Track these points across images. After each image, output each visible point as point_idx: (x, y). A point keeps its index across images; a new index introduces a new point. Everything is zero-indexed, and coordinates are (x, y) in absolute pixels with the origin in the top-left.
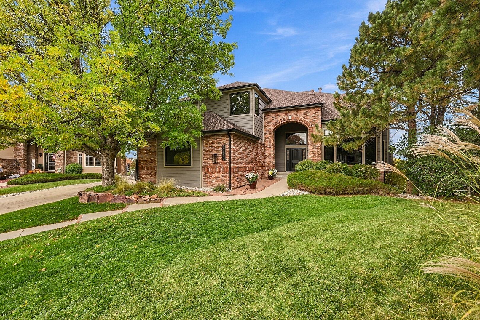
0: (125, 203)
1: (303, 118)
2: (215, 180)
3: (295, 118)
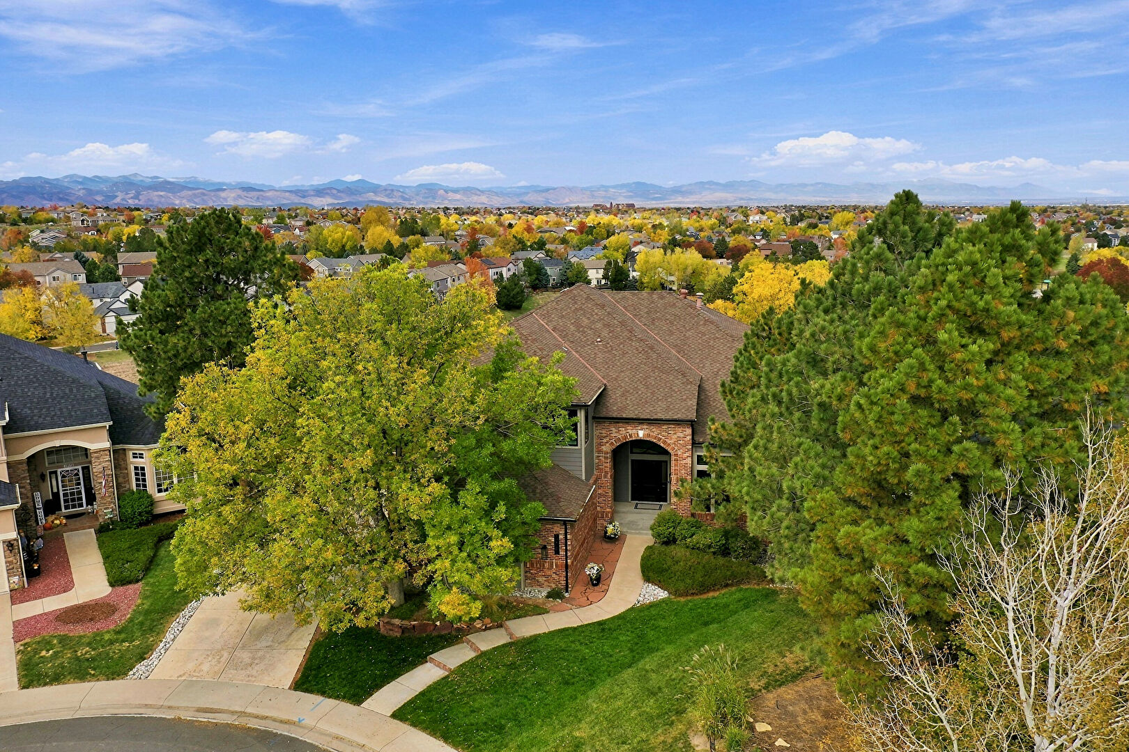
1: (663, 438)
2: (544, 579)
3: (649, 435)
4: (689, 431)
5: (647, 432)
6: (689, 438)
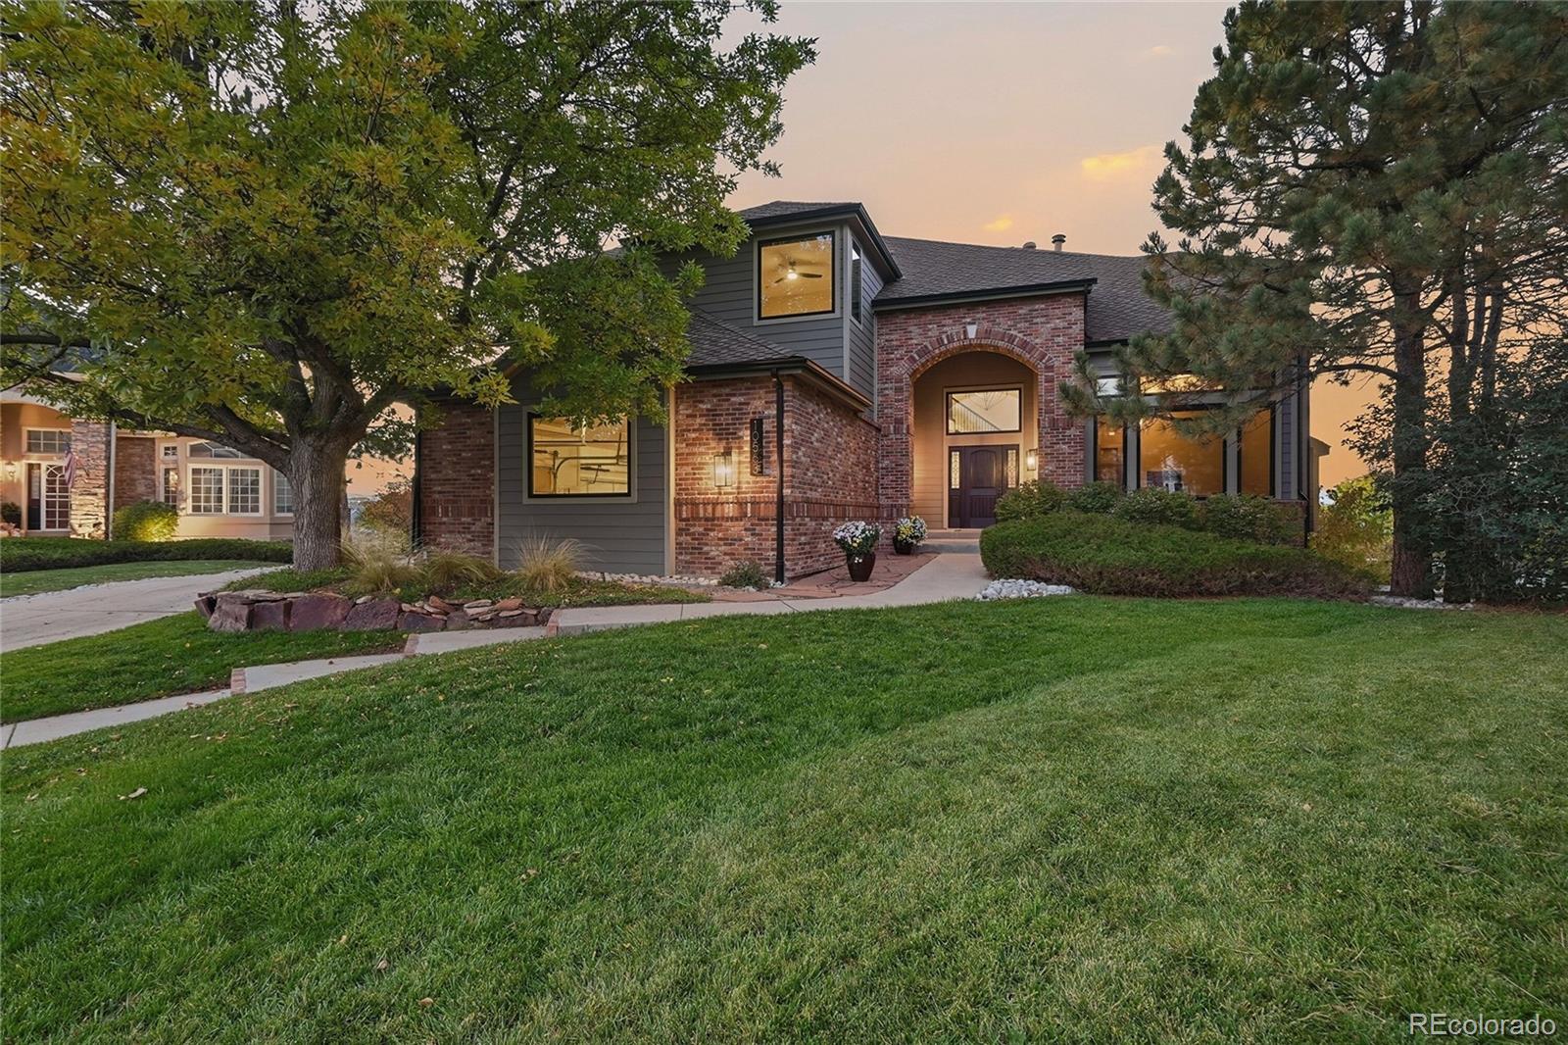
0: (395, 628)
1: (1020, 335)
2: (722, 548)
3: (988, 333)
4: (1078, 313)
5: (986, 325)
6: (1077, 330)
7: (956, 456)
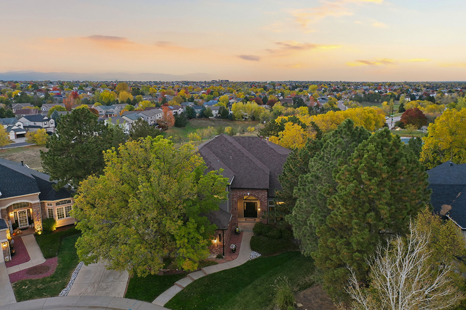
2: (215, 251)
4: (266, 193)
5: (251, 193)
7: (245, 204)
